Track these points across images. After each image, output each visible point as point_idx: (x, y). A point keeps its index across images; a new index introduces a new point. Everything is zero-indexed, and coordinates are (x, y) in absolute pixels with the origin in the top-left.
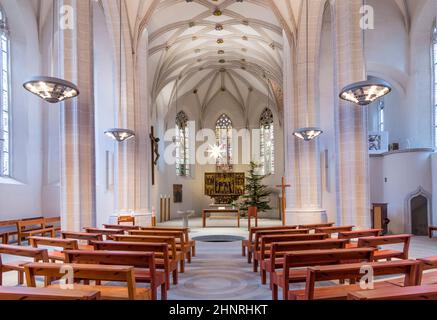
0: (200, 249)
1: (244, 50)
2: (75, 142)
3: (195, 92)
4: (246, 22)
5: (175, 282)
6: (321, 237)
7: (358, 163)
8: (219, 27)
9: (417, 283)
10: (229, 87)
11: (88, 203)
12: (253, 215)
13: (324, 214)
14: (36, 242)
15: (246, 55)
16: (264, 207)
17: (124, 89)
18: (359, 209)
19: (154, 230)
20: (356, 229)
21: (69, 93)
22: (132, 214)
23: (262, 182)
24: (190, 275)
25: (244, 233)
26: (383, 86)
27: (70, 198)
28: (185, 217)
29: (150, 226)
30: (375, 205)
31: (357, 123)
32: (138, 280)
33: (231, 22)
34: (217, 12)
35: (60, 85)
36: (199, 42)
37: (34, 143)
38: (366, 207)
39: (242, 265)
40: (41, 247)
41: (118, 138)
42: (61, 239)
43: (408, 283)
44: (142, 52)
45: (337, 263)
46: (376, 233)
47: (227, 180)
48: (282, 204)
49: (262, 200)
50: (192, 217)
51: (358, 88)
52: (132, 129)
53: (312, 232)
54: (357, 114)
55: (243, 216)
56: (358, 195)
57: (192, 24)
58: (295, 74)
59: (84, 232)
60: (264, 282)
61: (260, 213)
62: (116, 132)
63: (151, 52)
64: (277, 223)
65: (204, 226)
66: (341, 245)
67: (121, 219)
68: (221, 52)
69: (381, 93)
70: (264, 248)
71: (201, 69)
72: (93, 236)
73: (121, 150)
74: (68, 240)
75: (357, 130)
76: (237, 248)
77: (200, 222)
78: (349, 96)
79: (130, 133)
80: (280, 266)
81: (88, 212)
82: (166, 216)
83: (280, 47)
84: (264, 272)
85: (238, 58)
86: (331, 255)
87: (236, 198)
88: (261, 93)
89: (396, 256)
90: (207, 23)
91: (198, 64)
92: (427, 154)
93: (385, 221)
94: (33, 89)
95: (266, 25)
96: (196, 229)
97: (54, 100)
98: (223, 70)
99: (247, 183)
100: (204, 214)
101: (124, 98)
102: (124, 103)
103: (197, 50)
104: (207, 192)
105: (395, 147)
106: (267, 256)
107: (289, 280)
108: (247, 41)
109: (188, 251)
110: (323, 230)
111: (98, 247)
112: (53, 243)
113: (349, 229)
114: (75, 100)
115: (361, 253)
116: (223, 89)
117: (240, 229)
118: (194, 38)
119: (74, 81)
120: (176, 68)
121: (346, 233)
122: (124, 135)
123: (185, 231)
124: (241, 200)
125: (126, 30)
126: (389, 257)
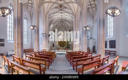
0: (57, 56)
1: (66, 18)
2: (36, 36)
3: (57, 26)
4: (67, 12)
5: (53, 62)
6: (79, 54)
7: (85, 41)
8: (62, 13)
9: (93, 60)
10: (63, 25)
11: (38, 47)
12: (67, 49)
13: (80, 49)
14: (30, 53)
15: (66, 19)
16: (69, 48)
17: (44, 26)
18: (85, 48)
19: (49, 52)
20: (85, 52)
21: (35, 28)
22: (45, 49)
23: (69, 43)
24: (56, 60)
25: (66, 53)
26: (89, 28)
27: (35, 46)
28: (55, 50)
29: (48, 51)
30: (88, 48)
31: (85, 33)
32: (47, 61)
33: (64, 12)
34: (61, 10)
35: (34, 26)
36: (58, 16)
37: (30, 36)
38: (87, 48)
39: (65, 59)
40: (31, 54)
41: (43, 35)
42: (34, 53)
43: (92, 61)
44: (47, 18)
45: (81, 58)
46: (88, 53)
47: (63, 43)
48: (72, 48)
49: (69, 47)
50: (56, 50)
51: (86, 27)
52: (45, 33)
53: (78, 53)
54: (85, 32)
55: (65, 49)
56: (85, 46)
57: (56, 13)
58: (75, 23)
59: (37, 52)
60: (69, 62)
61: (69, 49)
62: (43, 34)
63: (49, 18)
64: (72, 51)
65: (58, 51)
66: (82, 55)
67: (43, 50)
68: (62, 18)
69: (89, 29)
70: (69, 56)
71: (58, 21)
72: (39, 52)
73: (43, 37)
74: (35, 53)
75: (85, 35)
76: (64, 56)
77: (57, 51)
78: (84, 28)
79: (45, 34)
80: (72, 59)
81: (38, 48)
82: (51, 49)
83: (73, 18)
84: (69, 60)
85: (65, 19)
86: (80, 57)
87: (64, 46)
88: (69, 26)
89: (90, 56)
90: (59, 12)
91: (57, 20)
92: (95, 40)
93: (89, 50)
94: (30, 28)
95: (70, 13)
96: (57, 52)
97: (33, 29)
98: (62, 21)
99: (66, 43)
100: (58, 49)
101: (44, 27)
102: (44, 28)
103: (57, 18)
104: (59, 45)
105: (91, 38)
106: (70, 57)
107: (73, 62)
108: (67, 16)
109: (55, 56)
110: (80, 52)
111: (40, 55)
112: (33, 53)
113: (84, 52)
114: (36, 29)
115: (85, 56)
116: (62, 25)
117: (65, 52)
118: (57, 15)
119: (36, 26)
120: (53, 21)
121: (83, 53)
122: (44, 34)
123: (55, 52)
124: (65, 46)
125: (44, 15)
126: (89, 56)
